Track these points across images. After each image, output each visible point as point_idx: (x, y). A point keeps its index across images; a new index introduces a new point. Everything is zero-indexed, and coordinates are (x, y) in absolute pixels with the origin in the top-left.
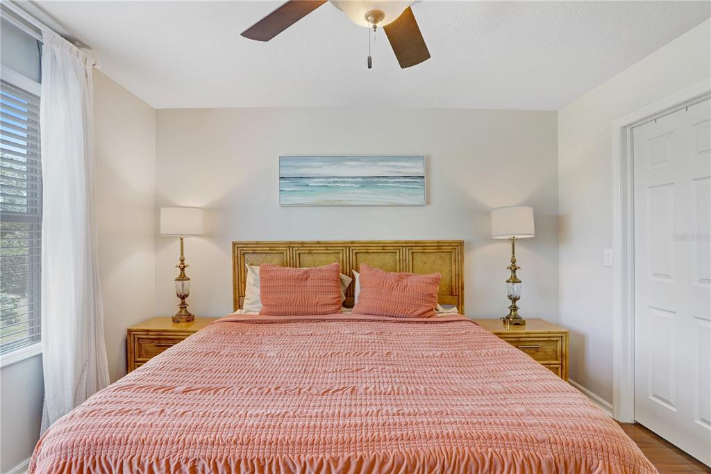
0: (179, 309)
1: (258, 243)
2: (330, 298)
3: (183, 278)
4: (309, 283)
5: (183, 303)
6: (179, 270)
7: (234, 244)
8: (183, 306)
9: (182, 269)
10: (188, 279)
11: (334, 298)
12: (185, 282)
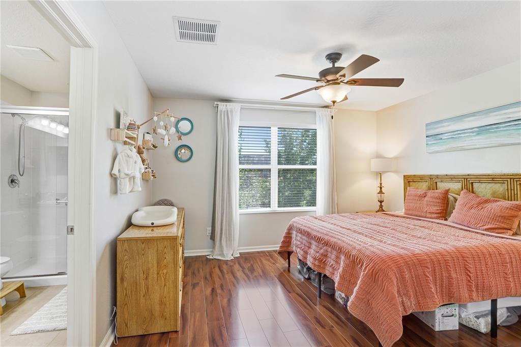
0: (379, 208)
1: (414, 176)
2: (435, 209)
3: (381, 192)
4: (426, 199)
5: (381, 205)
6: (379, 189)
7: (404, 176)
8: (381, 206)
9: (381, 188)
10: (384, 193)
11: (438, 210)
12: (382, 195)
